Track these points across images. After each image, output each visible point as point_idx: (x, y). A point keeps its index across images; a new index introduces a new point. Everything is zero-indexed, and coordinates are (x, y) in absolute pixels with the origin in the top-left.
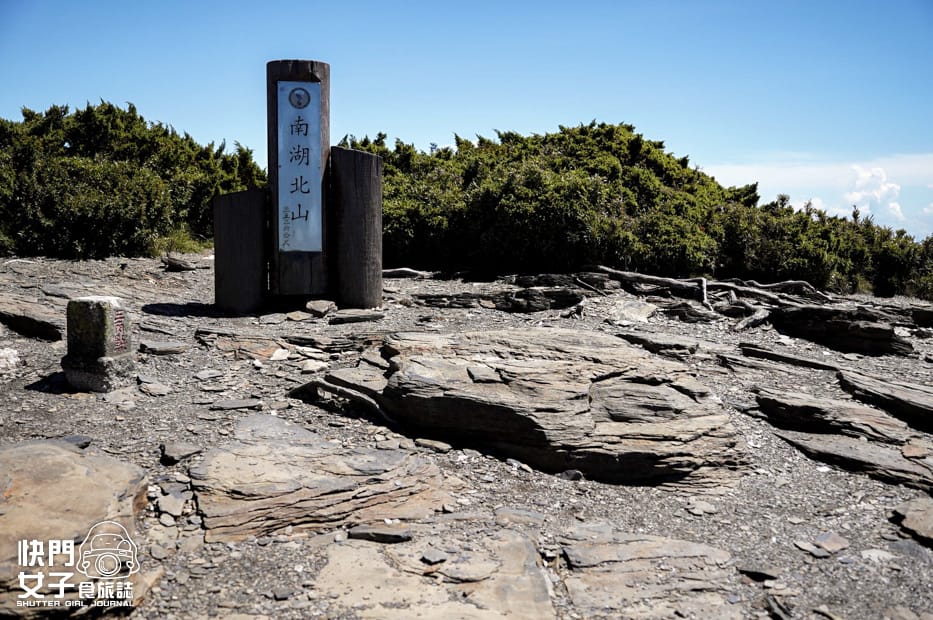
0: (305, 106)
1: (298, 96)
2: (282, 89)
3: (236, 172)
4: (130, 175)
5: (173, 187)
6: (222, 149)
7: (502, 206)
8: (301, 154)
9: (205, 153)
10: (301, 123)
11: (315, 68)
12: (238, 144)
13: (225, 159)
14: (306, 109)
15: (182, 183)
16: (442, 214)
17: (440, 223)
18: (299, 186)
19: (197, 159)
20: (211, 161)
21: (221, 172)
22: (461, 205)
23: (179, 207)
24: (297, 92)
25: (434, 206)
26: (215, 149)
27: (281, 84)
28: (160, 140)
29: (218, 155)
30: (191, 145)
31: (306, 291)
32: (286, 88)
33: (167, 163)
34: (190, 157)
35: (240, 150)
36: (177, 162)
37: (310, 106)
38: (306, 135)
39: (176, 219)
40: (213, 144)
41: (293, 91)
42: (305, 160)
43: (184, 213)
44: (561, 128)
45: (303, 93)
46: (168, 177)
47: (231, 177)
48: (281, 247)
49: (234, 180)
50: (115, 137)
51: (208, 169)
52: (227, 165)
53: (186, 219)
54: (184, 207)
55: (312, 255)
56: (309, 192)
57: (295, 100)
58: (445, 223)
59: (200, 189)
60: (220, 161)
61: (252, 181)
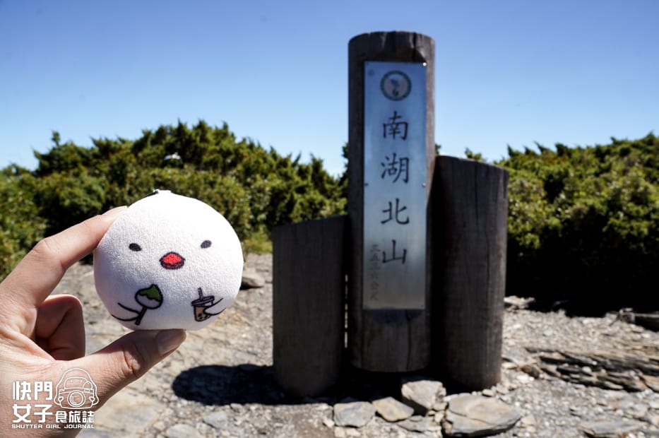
0: (404, 96)
1: (394, 82)
2: (371, 73)
3: (310, 178)
4: (212, 184)
5: (252, 194)
6: (298, 158)
7: (612, 226)
8: (397, 166)
9: (284, 163)
10: (397, 121)
11: (419, 43)
12: (312, 155)
13: (301, 167)
14: (405, 100)
15: (261, 190)
16: (533, 231)
17: (532, 243)
18: (394, 212)
19: (278, 167)
20: (288, 170)
21: (297, 178)
22: (555, 221)
23: (256, 212)
24: (393, 77)
25: (524, 221)
26: (293, 159)
27: (370, 66)
28: (245, 152)
29: (294, 165)
30: (274, 156)
31: (402, 368)
32: (376, 71)
33: (248, 172)
34: (271, 166)
35: (314, 160)
36: (256, 171)
37: (411, 97)
38: (404, 138)
39: (254, 223)
40: (290, 156)
41: (386, 76)
42: (403, 175)
43: (263, 216)
44: (613, 139)
45: (399, 78)
46: (249, 185)
47: (305, 183)
48: (365, 303)
49: (307, 186)
50: (204, 150)
51: (286, 177)
52: (302, 172)
53: (264, 222)
54: (263, 212)
55: (410, 315)
56: (407, 222)
57: (389, 88)
58: (537, 243)
59: (277, 195)
60: (297, 168)
61: (323, 185)
